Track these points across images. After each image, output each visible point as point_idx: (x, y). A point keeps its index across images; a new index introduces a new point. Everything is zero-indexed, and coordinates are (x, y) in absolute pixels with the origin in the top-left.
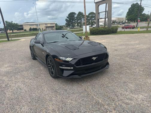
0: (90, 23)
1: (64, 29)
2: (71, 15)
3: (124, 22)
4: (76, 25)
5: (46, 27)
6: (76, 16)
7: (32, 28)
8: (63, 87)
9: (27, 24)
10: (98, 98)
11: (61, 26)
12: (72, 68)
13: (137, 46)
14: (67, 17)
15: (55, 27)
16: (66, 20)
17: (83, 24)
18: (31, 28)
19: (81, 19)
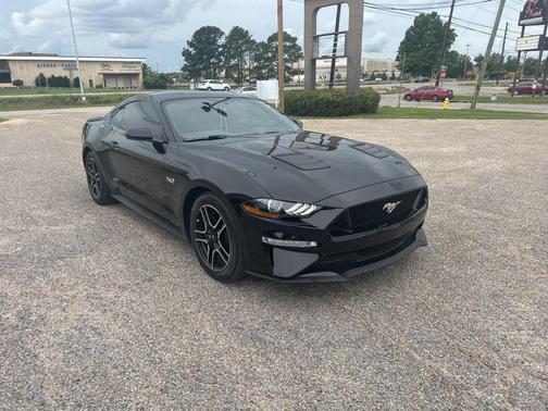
0: (272, 70)
1: (177, 88)
2: (206, 36)
3: (389, 74)
4: (223, 73)
5: (105, 75)
6: (222, 41)
7: (47, 75)
8: (277, 318)
9: (27, 57)
10: (430, 358)
11: (162, 77)
12: (313, 244)
13: (470, 163)
14: (190, 44)
15: (141, 75)
16: (186, 53)
17: (247, 73)
18: (41, 75)
19: (240, 55)
